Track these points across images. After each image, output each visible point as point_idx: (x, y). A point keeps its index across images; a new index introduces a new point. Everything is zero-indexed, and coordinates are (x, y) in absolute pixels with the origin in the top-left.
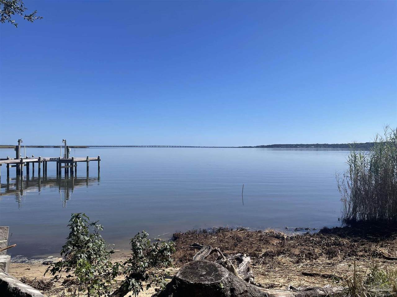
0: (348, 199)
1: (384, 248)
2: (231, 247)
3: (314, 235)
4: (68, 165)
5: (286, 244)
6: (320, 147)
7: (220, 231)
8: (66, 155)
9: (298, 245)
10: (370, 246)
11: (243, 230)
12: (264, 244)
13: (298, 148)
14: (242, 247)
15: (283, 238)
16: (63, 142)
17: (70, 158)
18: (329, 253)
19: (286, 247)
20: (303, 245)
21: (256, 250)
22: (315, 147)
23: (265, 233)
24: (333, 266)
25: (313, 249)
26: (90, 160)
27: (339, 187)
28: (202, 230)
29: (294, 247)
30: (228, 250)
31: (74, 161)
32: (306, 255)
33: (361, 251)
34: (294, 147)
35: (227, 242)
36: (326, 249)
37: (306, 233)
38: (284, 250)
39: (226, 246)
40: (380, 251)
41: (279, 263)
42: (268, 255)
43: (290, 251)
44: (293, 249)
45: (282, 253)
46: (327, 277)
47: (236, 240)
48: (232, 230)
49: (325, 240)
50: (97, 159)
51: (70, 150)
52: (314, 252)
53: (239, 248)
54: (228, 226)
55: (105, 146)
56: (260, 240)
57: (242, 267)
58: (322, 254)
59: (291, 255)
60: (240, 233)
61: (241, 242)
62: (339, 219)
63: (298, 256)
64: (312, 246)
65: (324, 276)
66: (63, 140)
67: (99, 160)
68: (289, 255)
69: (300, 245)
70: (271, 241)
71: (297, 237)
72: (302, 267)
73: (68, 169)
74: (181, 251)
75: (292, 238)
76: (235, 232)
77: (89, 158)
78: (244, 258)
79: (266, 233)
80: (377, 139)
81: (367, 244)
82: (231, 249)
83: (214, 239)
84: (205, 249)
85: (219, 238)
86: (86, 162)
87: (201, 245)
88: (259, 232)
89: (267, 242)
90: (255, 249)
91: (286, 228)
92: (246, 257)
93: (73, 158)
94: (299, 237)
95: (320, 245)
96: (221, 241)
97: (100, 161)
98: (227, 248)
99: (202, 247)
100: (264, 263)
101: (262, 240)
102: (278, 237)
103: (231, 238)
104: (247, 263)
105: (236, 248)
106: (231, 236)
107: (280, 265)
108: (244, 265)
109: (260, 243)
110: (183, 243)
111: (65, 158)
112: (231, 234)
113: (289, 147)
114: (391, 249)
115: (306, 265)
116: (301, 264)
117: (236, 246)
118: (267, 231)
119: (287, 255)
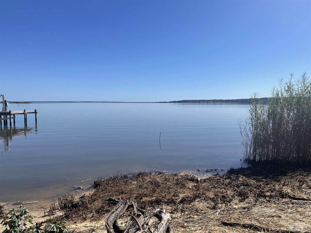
0: (249, 143)
1: (286, 187)
2: (149, 194)
3: (223, 176)
4: (6, 117)
5: (201, 187)
6: (217, 102)
7: (139, 176)
8: (4, 108)
9: (212, 187)
10: (274, 186)
11: (161, 174)
12: (181, 188)
13: (201, 102)
14: (160, 192)
15: (198, 180)
16: (1, 97)
17: (8, 111)
18: (241, 194)
19: (201, 190)
20: (216, 188)
21: (174, 196)
22: (213, 102)
23: (180, 176)
24: (249, 210)
25: (225, 191)
26: (27, 113)
27: (241, 133)
28: (123, 175)
29: (208, 190)
30: (147, 197)
31: (12, 113)
32: (220, 198)
33: (267, 191)
34: (198, 102)
35: (146, 188)
36: (238, 191)
37: (216, 174)
38: (199, 194)
39: (145, 193)
40: (286, 191)
41: (197, 210)
42: (185, 200)
43: (205, 194)
44: (208, 192)
45: (197, 196)
46: (247, 227)
47: (155, 185)
48: (150, 174)
49: (235, 182)
50: (34, 111)
51: (8, 104)
52: (227, 194)
53: (157, 194)
54: (147, 171)
55: (46, 102)
56: (177, 184)
57: (162, 228)
58: (234, 196)
59: (206, 199)
60: (158, 177)
61: (159, 187)
62: (241, 160)
63: (213, 200)
64: (224, 188)
65: (244, 226)
66: (1, 95)
67: (35, 112)
68: (204, 199)
69: (214, 187)
70: (186, 185)
71: (210, 179)
72: (220, 214)
73: (7, 120)
74: (100, 200)
75: (205, 181)
76: (153, 176)
77: (26, 111)
78: (163, 215)
79: (182, 176)
80: (274, 90)
81: (271, 183)
82: (149, 196)
83: (133, 185)
84: (121, 205)
85: (138, 183)
86: (24, 115)
87: (117, 200)
88: (175, 175)
89: (183, 186)
90: (172, 194)
91: (199, 170)
92: (165, 214)
93: (10, 111)
94: (211, 179)
95: (231, 187)
96: (140, 187)
97: (37, 114)
98: (146, 194)
99: (118, 202)
100: (182, 211)
101: (179, 184)
102: (192, 180)
103: (150, 182)
104: (166, 221)
105: (154, 195)
106: (149, 181)
107: (198, 213)
108: (164, 225)
109: (177, 187)
110: (102, 191)
111: (3, 111)
112: (150, 178)
113: (194, 102)
114: (293, 188)
115: (223, 211)
116: (218, 210)
117: (154, 193)
118: (182, 174)
119: (202, 198)
